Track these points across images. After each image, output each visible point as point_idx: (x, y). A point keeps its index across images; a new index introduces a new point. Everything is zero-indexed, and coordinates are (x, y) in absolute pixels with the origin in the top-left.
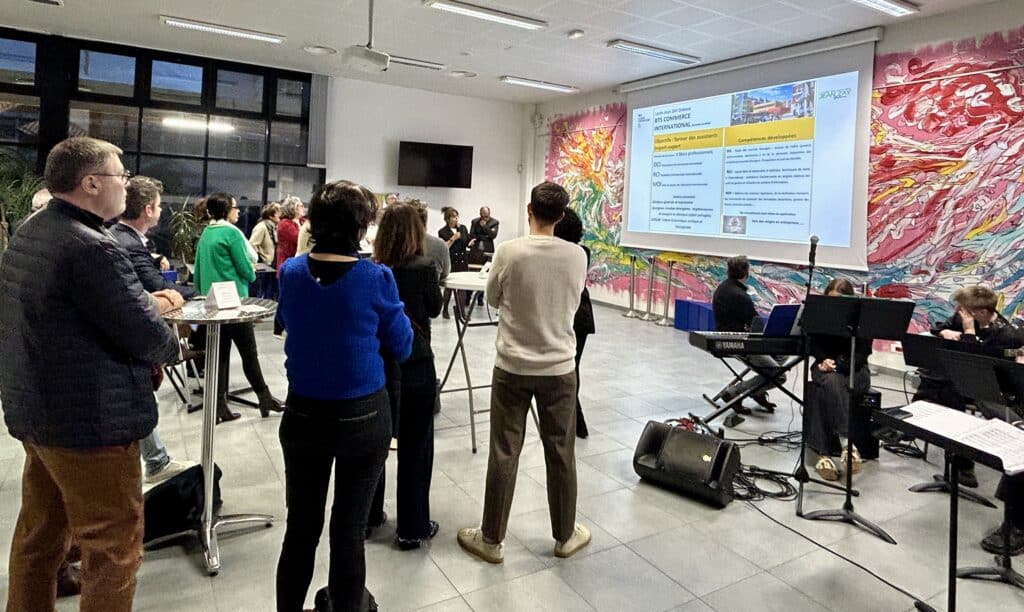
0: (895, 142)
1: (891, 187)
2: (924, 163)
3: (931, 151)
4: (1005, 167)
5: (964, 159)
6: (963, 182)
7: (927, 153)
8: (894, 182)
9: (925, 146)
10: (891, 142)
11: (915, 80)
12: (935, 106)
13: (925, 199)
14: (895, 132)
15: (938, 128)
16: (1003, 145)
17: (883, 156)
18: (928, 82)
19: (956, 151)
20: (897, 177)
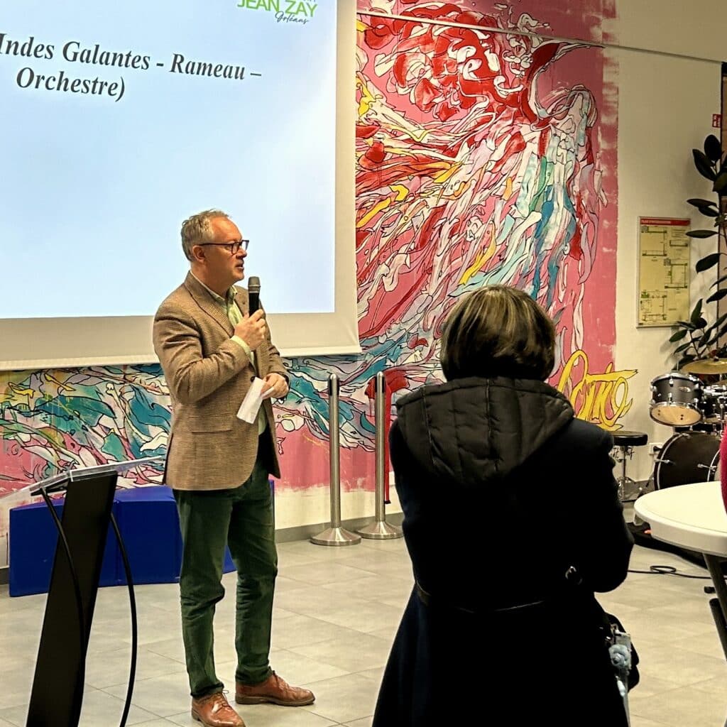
0: (384, 120)
1: (382, 200)
2: (418, 161)
3: (424, 141)
4: (494, 175)
5: (457, 159)
6: (458, 196)
7: (420, 144)
8: (385, 190)
9: (418, 133)
10: (380, 117)
11: (404, 13)
12: (428, 67)
13: (419, 222)
14: (383, 101)
15: (431, 105)
16: (491, 143)
17: (370, 141)
18: (420, 24)
19: (450, 145)
20: (388, 183)
